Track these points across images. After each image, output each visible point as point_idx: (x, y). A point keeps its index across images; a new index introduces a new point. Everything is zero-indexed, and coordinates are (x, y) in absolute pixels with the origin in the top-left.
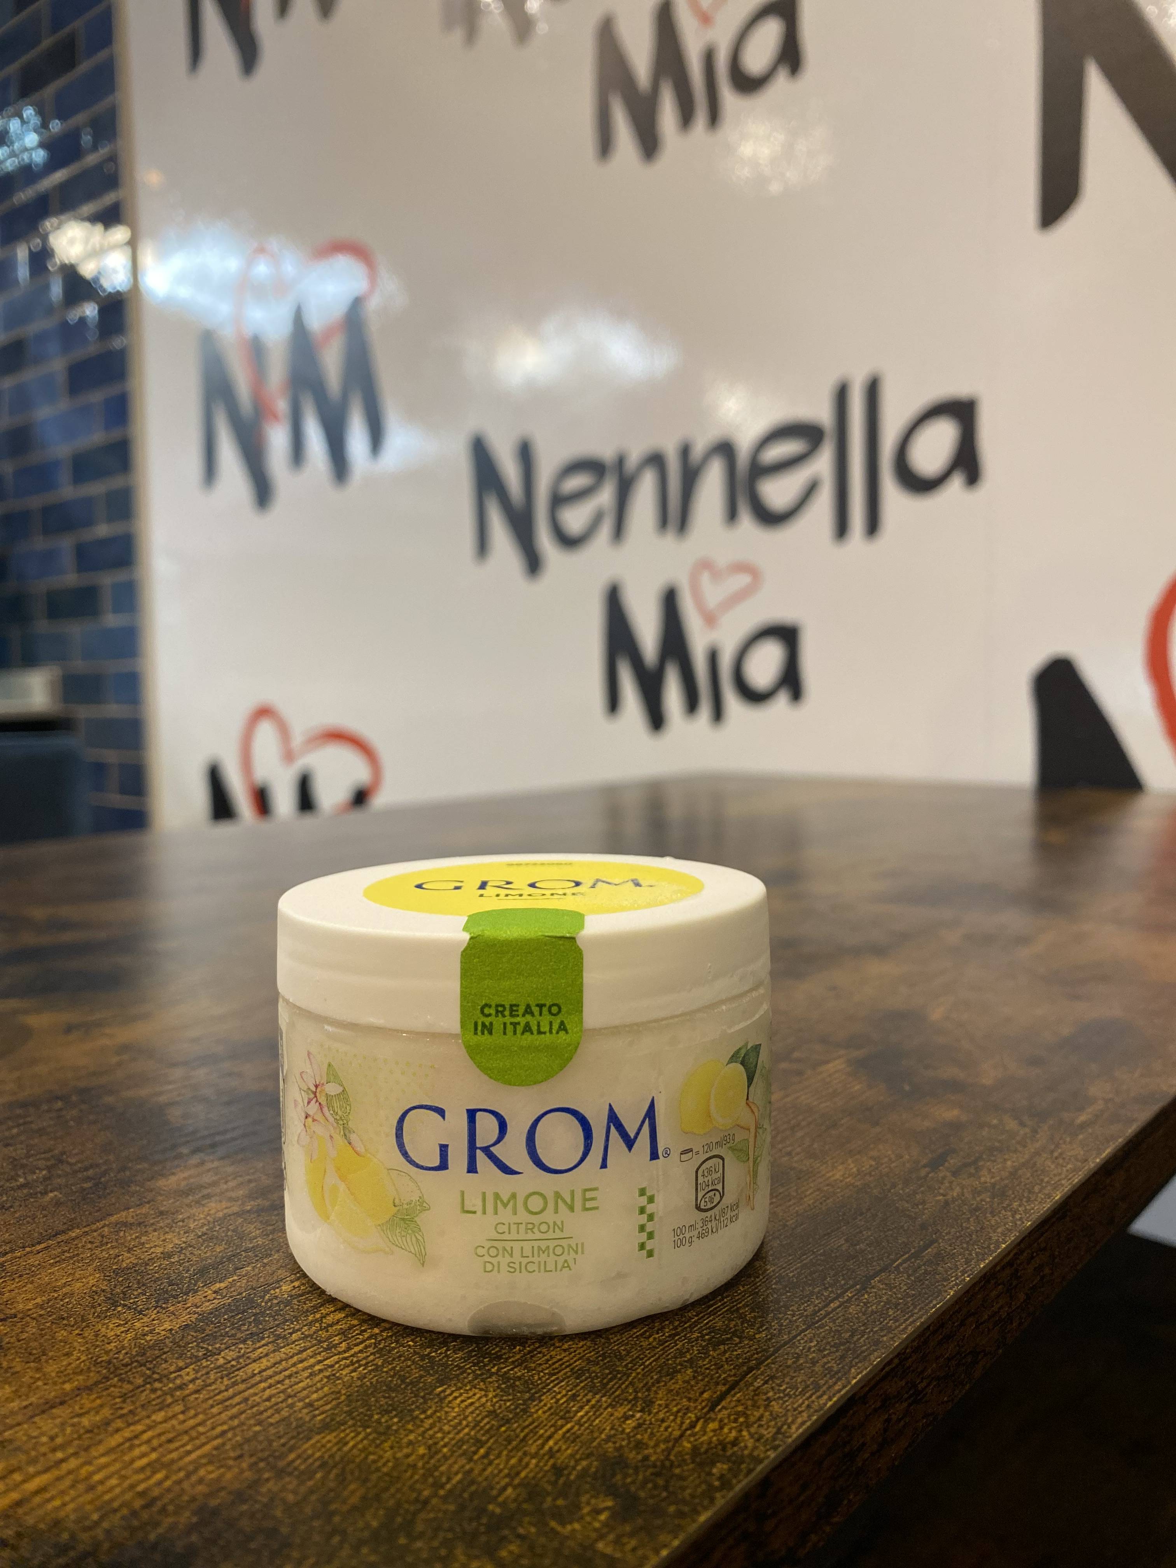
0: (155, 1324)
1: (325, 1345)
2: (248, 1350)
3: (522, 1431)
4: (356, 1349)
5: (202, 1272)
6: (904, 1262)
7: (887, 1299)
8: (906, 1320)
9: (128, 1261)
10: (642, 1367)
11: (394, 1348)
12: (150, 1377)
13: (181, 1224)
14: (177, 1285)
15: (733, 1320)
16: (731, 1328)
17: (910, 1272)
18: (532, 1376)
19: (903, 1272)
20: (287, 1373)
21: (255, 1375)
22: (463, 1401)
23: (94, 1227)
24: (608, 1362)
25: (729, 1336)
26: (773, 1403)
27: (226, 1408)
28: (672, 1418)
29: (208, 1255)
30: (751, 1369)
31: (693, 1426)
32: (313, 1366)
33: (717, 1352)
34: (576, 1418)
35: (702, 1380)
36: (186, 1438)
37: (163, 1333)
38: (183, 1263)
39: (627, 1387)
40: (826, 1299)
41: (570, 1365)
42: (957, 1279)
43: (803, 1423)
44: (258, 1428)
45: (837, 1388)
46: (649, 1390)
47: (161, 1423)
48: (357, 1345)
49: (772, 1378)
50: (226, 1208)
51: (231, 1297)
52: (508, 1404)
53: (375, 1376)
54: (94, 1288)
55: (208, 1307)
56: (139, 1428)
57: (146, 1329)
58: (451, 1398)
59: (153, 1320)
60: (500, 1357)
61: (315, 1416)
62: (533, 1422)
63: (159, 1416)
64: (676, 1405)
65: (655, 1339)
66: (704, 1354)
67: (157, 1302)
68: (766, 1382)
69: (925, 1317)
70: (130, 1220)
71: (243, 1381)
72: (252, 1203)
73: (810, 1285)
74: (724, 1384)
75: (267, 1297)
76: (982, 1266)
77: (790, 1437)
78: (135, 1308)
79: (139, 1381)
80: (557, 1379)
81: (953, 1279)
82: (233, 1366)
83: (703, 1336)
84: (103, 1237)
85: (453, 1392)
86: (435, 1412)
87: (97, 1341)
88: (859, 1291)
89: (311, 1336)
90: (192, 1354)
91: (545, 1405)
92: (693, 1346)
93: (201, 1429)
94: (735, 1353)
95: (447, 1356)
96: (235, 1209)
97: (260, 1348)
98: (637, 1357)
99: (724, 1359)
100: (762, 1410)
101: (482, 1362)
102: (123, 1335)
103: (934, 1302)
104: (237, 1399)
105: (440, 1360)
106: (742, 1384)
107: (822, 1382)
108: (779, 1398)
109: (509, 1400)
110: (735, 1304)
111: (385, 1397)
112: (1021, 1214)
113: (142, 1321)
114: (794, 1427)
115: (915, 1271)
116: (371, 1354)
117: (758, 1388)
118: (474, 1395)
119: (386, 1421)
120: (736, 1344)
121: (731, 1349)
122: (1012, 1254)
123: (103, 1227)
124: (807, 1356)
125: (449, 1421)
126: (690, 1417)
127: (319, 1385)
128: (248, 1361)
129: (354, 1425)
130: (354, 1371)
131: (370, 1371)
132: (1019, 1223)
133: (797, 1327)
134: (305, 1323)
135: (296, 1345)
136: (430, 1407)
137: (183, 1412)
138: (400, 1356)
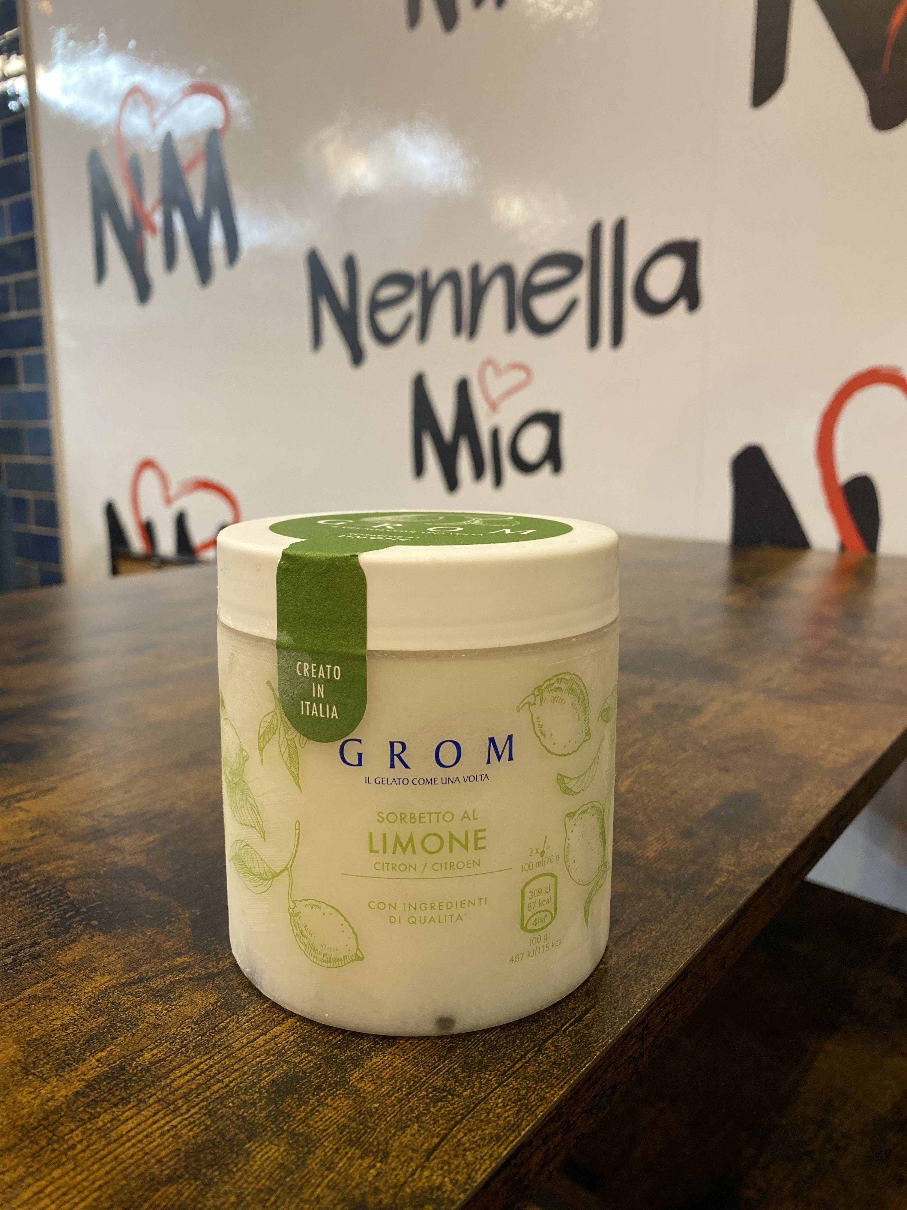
0: (55, 1091)
1: (172, 1107)
2: (120, 1113)
3: (301, 1180)
4: (194, 1110)
5: (89, 1041)
6: (570, 1026)
7: (555, 1059)
8: (564, 1078)
9: (37, 1033)
10: (385, 1123)
11: (219, 1109)
12: (50, 1139)
13: (75, 997)
14: (71, 1055)
15: (449, 1080)
16: (447, 1087)
17: (573, 1035)
18: (311, 1132)
19: (567, 1036)
20: (145, 1133)
21: (122, 1136)
22: (263, 1156)
23: (12, 1001)
24: (363, 1119)
25: (445, 1094)
26: (468, 1153)
27: (103, 1165)
28: (400, 1167)
29: (93, 1026)
30: (457, 1123)
31: (413, 1174)
32: (163, 1127)
33: (436, 1109)
34: (337, 1169)
35: (424, 1134)
36: (75, 1192)
37: (61, 1099)
38: (76, 1034)
39: (373, 1141)
40: (514, 1060)
41: (337, 1121)
42: (603, 1041)
43: (485, 1170)
44: (124, 1182)
45: (511, 1138)
46: (387, 1143)
47: (58, 1179)
48: (194, 1107)
49: (470, 1130)
50: (108, 981)
51: (109, 1065)
52: (293, 1157)
53: (205, 1134)
54: (13, 1059)
55: (92, 1074)
56: (43, 1183)
57: (49, 1095)
58: (255, 1153)
59: (54, 1087)
60: (290, 1116)
61: (163, 1171)
62: (307, 1173)
63: (56, 1174)
64: (404, 1156)
65: (396, 1097)
66: (427, 1110)
67: (57, 1070)
68: (465, 1135)
69: (577, 1076)
70: (39, 994)
71: (115, 1141)
72: (126, 976)
73: (505, 1047)
74: (437, 1137)
75: (133, 1065)
76: (621, 1029)
77: (475, 1182)
78: (41, 1077)
79: (43, 1143)
80: (328, 1134)
81: (601, 1041)
82: (108, 1128)
83: (427, 1095)
84: (19, 1010)
85: (257, 1147)
86: (245, 1165)
87: (14, 1107)
88: (536, 1052)
89: (162, 1099)
90: (80, 1118)
91: (317, 1158)
92: (420, 1103)
93: (85, 1184)
94: (448, 1109)
95: (255, 1116)
96: (114, 981)
97: (127, 1111)
98: (382, 1114)
99: (440, 1115)
100: (460, 1158)
101: (278, 1120)
102: (33, 1101)
103: (585, 1062)
104: (110, 1157)
105: (250, 1119)
106: (449, 1137)
107: (502, 1134)
108: (473, 1148)
109: (293, 1154)
110: (452, 1064)
111: (211, 1154)
112: (654, 981)
113: (46, 1088)
114: (479, 1173)
115: (576, 1034)
116: (205, 1115)
117: (460, 1140)
118: (271, 1149)
119: (211, 1174)
120: (449, 1102)
121: (445, 1106)
122: (644, 1016)
123: (20, 1001)
124: (495, 1111)
125: (253, 1173)
126: (412, 1167)
127: (166, 1144)
128: (119, 1123)
129: (189, 1178)
130: (191, 1130)
131: (202, 1130)
132: (652, 989)
133: (492, 1084)
134: (159, 1088)
135: (152, 1108)
136: (240, 1162)
137: (73, 1169)
138: (223, 1116)
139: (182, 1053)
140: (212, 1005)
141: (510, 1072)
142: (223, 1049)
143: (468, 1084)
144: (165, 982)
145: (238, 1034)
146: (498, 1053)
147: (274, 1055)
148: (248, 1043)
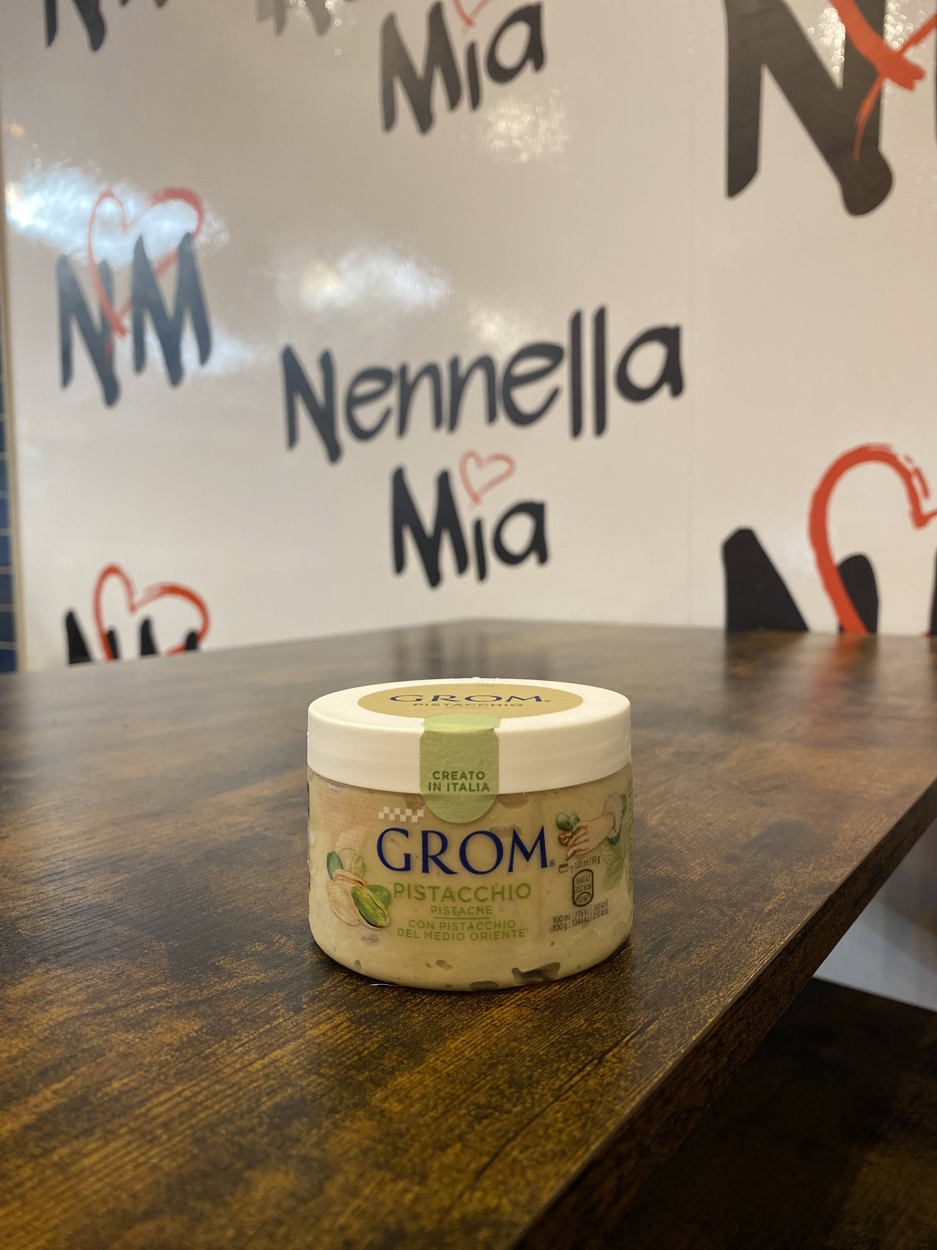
6: (632, 1038)
7: (619, 1071)
16: (492, 1104)
17: (637, 1047)
19: (631, 1048)
20: (114, 1167)
21: (85, 1170)
24: (391, 1140)
25: (491, 1111)
26: (528, 1171)
27: (60, 1203)
28: (444, 1189)
29: (48, 1057)
30: (509, 1141)
31: (461, 1195)
32: (136, 1159)
33: (481, 1127)
35: (469, 1153)
37: (6, 1134)
38: (26, 1066)
39: (406, 1163)
40: (570, 1073)
42: (674, 1051)
43: (552, 1189)
44: (87, 1221)
45: (579, 1154)
46: (424, 1165)
48: (176, 1136)
49: (527, 1147)
51: (68, 1096)
52: (306, 1184)
53: (192, 1165)
55: (47, 1106)
58: (256, 1181)
60: (299, 1140)
61: (137, 1207)
62: (326, 1201)
64: (447, 1178)
65: (430, 1116)
66: (471, 1128)
68: (521, 1152)
69: (650, 1086)
71: (75, 1176)
72: (90, 1007)
73: (557, 1062)
74: (487, 1156)
75: (99, 1095)
76: (694, 1039)
77: (542, 1201)
81: (671, 1051)
82: (66, 1162)
83: (469, 1112)
86: (244, 1196)
88: (596, 1065)
89: (136, 1129)
90: (30, 1153)
93: (35, 1224)
94: (496, 1126)
96: (75, 1013)
97: (90, 1144)
98: (415, 1134)
99: (487, 1132)
100: (518, 1178)
104: (69, 1194)
105: (248, 1146)
106: (502, 1155)
107: (567, 1149)
108: (533, 1166)
109: (306, 1181)
114: (545, 1192)
115: (641, 1046)
116: (191, 1143)
117: (515, 1158)
119: (201, 1208)
120: (497, 1118)
121: (493, 1123)
124: (555, 1126)
126: (459, 1188)
127: (142, 1176)
128: (80, 1157)
129: (172, 1213)
130: (173, 1161)
131: (188, 1160)
133: (547, 1100)
134: (132, 1117)
135: (124, 1139)
136: (238, 1193)
137: (20, 1208)
138: (214, 1144)
139: (160, 1081)
140: (196, 1032)
141: (567, 1086)
142: (212, 1075)
143: (518, 1099)
144: (137, 1011)
145: (229, 1060)
146: (550, 1067)
147: (274, 1079)
148: (243, 1067)
